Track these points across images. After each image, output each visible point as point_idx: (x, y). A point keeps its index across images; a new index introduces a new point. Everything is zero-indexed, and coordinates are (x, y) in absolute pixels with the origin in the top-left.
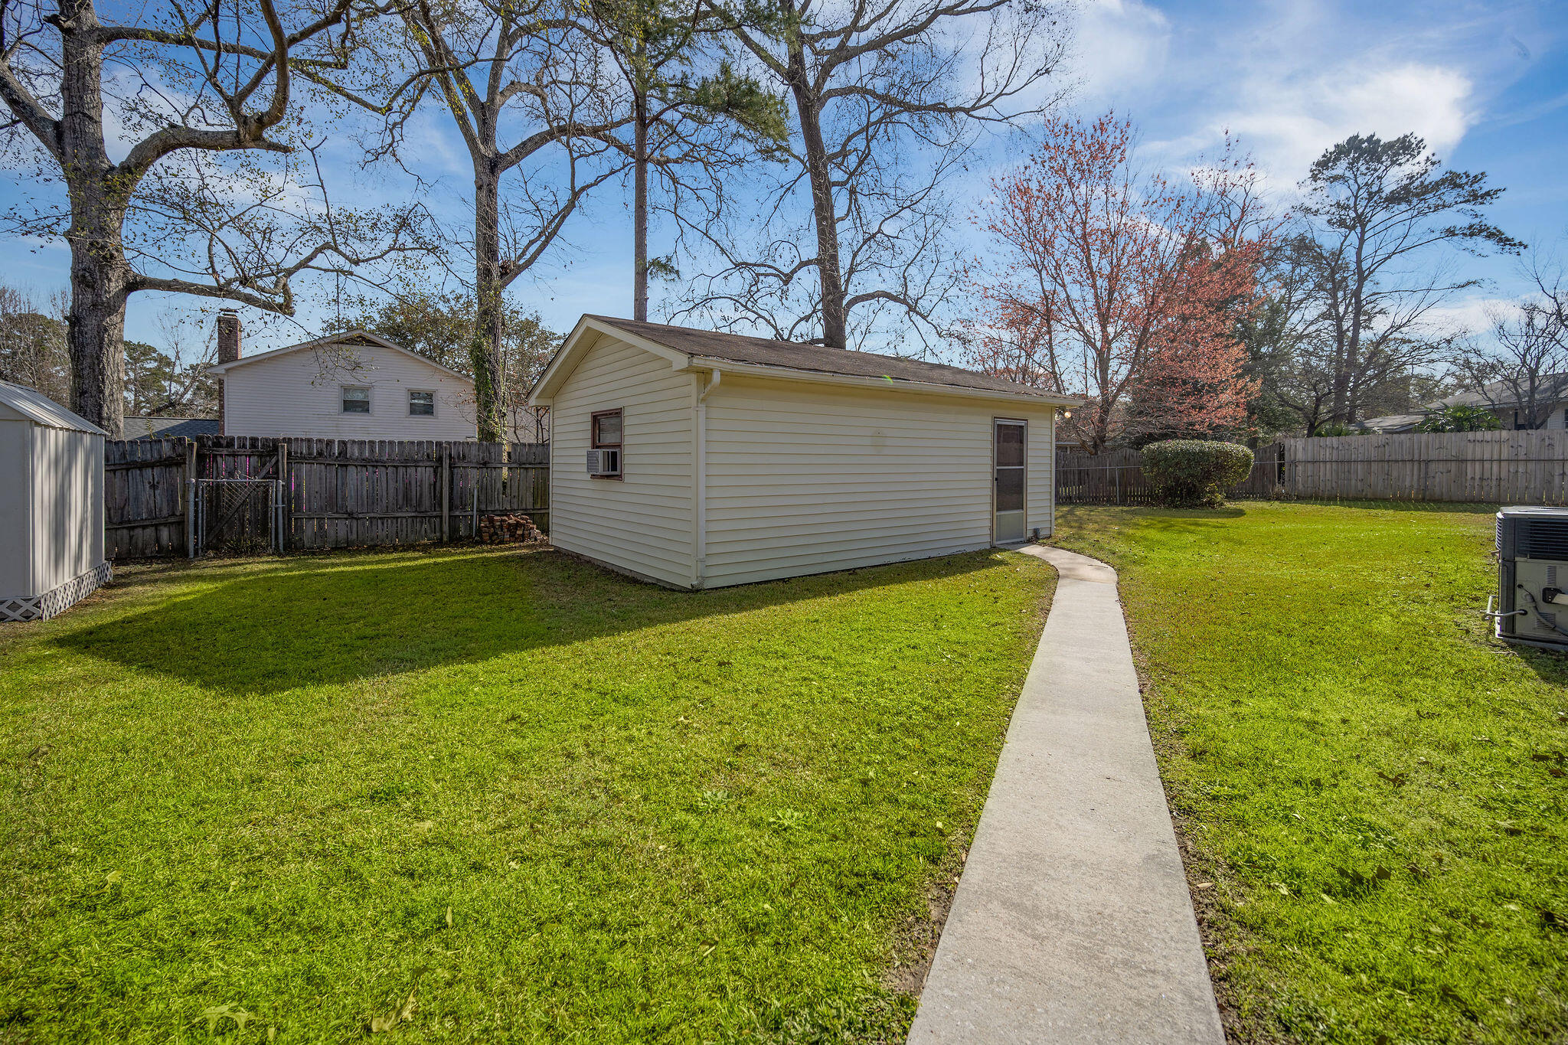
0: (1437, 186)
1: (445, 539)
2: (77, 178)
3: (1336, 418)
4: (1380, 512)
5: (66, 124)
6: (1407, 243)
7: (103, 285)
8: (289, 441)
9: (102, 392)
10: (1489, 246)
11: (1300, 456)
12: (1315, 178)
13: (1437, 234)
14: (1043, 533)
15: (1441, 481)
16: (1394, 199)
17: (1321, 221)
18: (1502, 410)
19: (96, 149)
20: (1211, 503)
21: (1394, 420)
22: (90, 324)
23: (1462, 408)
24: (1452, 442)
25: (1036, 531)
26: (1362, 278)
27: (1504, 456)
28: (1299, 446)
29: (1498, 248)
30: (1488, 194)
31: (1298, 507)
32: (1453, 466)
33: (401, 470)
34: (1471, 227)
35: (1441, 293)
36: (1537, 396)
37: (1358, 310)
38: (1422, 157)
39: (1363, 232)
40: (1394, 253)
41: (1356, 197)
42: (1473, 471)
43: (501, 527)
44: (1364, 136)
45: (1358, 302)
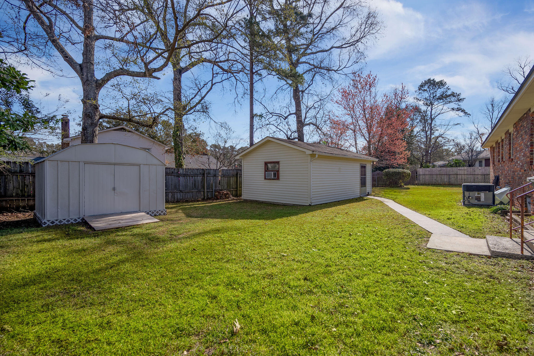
0: (450, 96)
1: (206, 198)
3: (426, 162)
4: (440, 188)
5: (83, 65)
6: (443, 111)
7: (94, 117)
10: (462, 114)
11: (421, 173)
12: (419, 90)
13: (450, 110)
14: (370, 193)
15: (453, 180)
16: (439, 98)
17: (421, 103)
18: (466, 160)
20: (401, 186)
21: (441, 163)
22: (90, 130)
23: (457, 160)
24: (455, 170)
25: (368, 193)
26: (432, 120)
27: (466, 174)
28: (421, 171)
29: (464, 114)
30: (461, 99)
31: (422, 187)
32: (455, 176)
33: (193, 177)
34: (458, 108)
35: (451, 126)
36: (473, 157)
37: (431, 129)
38: (445, 87)
39: (432, 107)
40: (439, 114)
41: (430, 97)
42: (459, 177)
43: (223, 194)
44: (432, 79)
45: (431, 127)
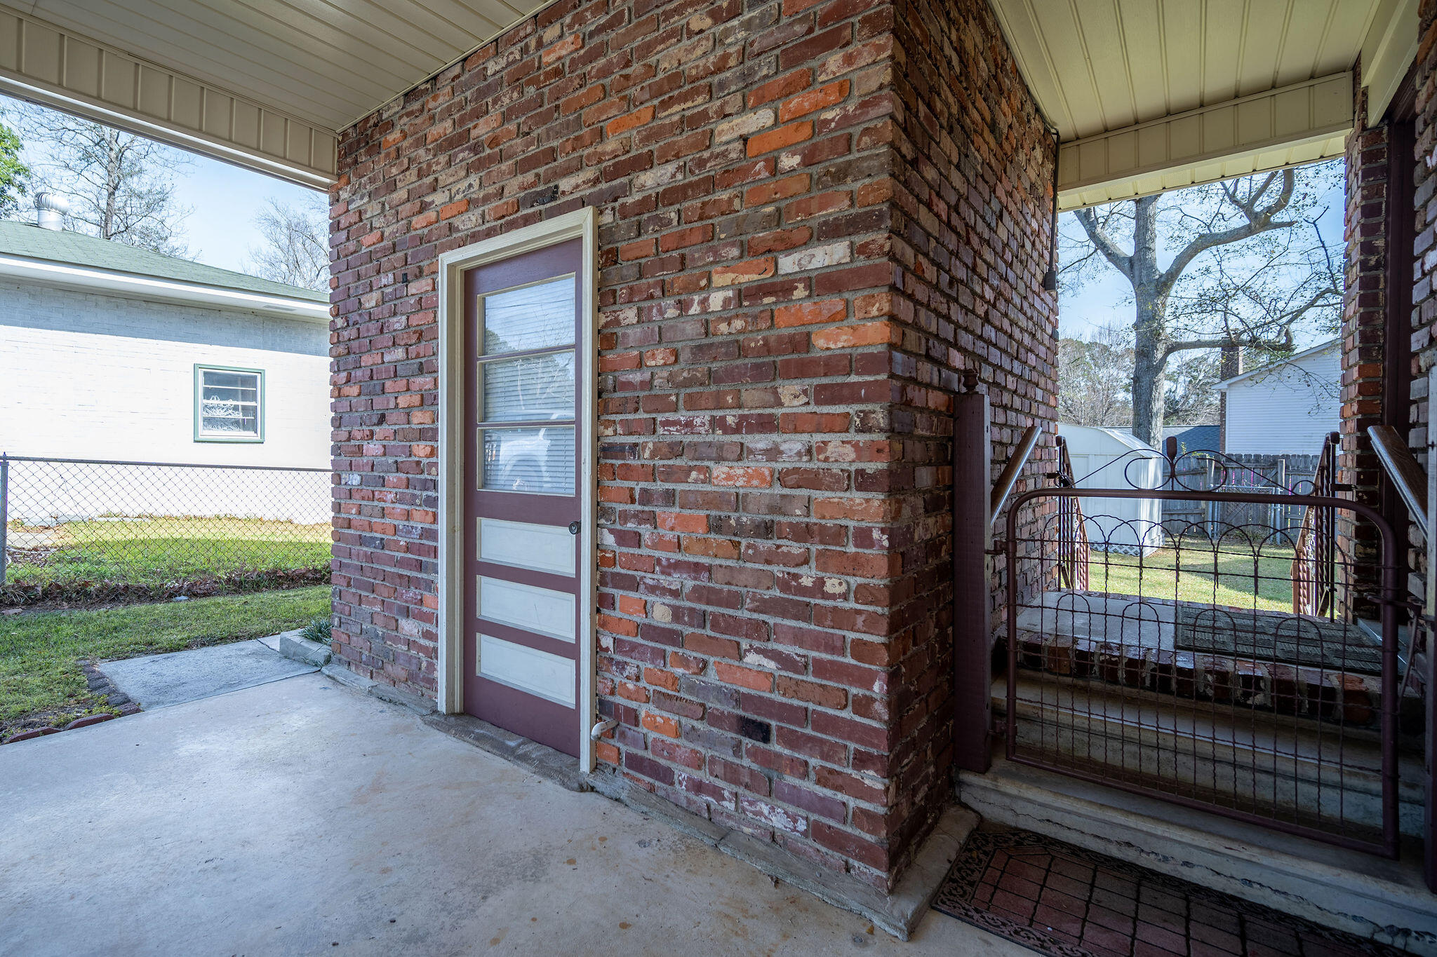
2: (1139, 286)
5: (1136, 258)
7: (1153, 354)
8: (1287, 457)
9: (1151, 424)
19: (1152, 267)
22: (1145, 380)
